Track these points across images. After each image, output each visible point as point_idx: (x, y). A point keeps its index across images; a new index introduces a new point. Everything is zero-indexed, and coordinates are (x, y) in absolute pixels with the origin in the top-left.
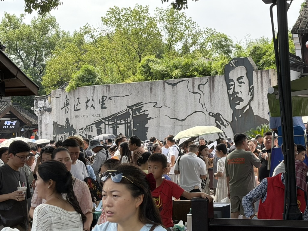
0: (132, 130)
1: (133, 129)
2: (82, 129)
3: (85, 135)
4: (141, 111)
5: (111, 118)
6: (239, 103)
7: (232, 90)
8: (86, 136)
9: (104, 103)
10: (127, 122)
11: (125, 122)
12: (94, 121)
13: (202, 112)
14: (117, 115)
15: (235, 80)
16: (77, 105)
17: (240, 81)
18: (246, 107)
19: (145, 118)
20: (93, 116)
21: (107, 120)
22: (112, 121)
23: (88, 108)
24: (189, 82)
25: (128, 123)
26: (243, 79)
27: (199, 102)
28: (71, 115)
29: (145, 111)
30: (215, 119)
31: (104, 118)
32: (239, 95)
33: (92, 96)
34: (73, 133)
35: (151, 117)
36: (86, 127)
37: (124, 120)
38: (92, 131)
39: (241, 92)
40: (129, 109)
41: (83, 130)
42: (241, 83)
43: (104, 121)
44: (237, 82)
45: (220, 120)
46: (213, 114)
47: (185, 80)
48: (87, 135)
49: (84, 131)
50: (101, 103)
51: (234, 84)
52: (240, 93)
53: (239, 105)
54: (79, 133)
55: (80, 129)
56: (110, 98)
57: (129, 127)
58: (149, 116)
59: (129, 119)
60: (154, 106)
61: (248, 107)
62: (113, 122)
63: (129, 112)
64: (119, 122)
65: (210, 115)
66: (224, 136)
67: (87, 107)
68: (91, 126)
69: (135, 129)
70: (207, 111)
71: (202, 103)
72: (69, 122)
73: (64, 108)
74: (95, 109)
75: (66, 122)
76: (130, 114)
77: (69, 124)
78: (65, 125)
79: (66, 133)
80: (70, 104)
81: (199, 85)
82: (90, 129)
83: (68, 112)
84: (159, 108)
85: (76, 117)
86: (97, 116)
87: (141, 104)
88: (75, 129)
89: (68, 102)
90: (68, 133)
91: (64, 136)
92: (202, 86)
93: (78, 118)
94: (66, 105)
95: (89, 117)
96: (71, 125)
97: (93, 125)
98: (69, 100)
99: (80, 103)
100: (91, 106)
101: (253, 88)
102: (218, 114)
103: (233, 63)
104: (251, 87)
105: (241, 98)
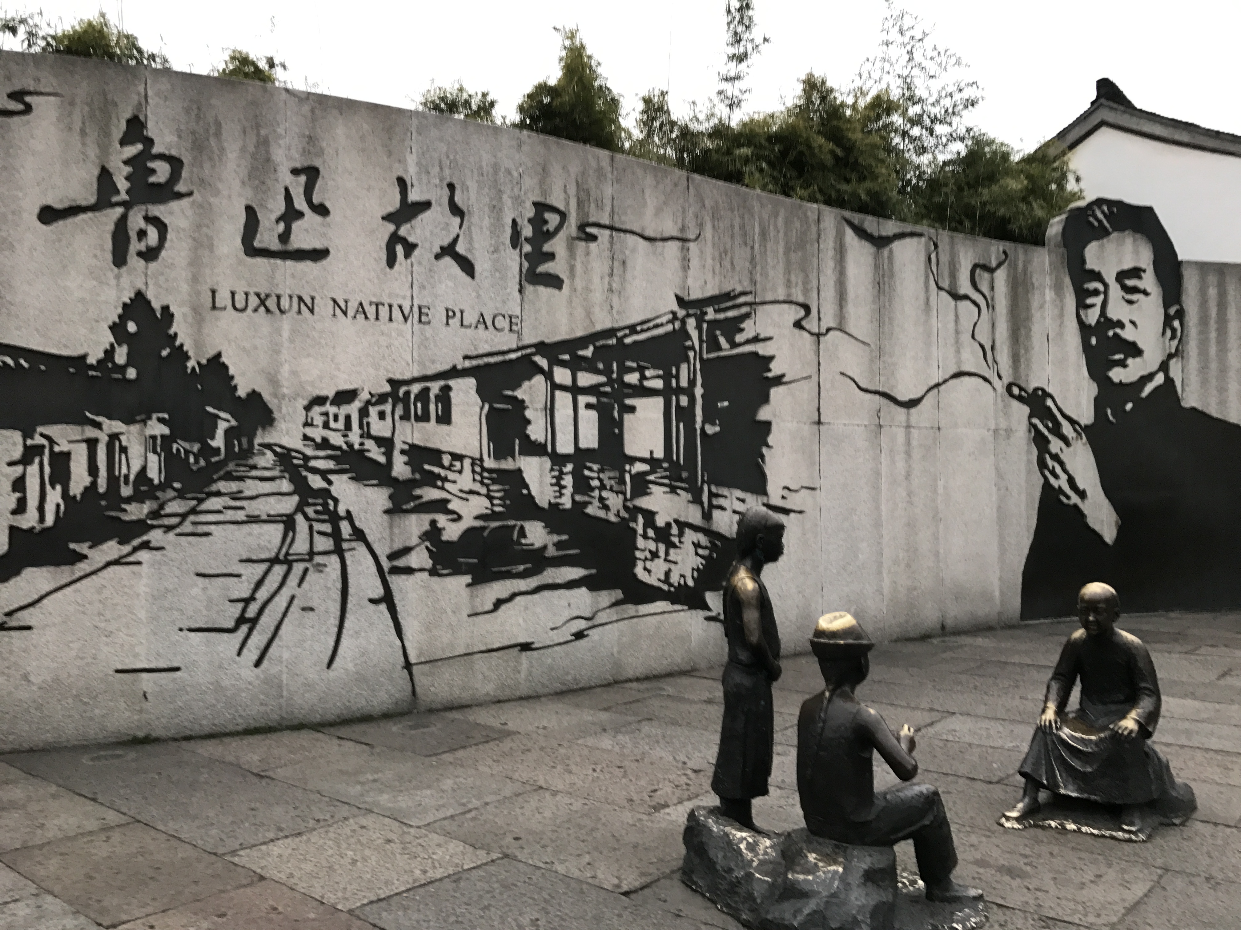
0: (699, 432)
1: (703, 429)
2: (345, 397)
3: (370, 444)
4: (739, 338)
5: (588, 352)
6: (1125, 359)
7: (1097, 311)
8: (389, 454)
9: (547, 248)
10: (674, 382)
11: (667, 384)
12: (466, 357)
13: (980, 381)
14: (626, 336)
15: (1110, 278)
17: (1130, 283)
18: (1150, 377)
20: (455, 322)
21: (566, 357)
22: (598, 372)
23: (407, 255)
24: (936, 246)
25: (679, 390)
26: (1140, 278)
27: (973, 336)
28: (195, 279)
29: (756, 339)
30: (1026, 410)
31: (541, 343)
32: (1128, 334)
33: (450, 186)
34: (222, 426)
35: (783, 376)
36: (387, 388)
37: (661, 372)
38: (445, 418)
39: (1133, 323)
40: (688, 315)
41: (357, 404)
42: (1135, 290)
43: (543, 362)
44: (1118, 286)
45: (1046, 415)
46: (1021, 389)
47: (920, 235)
48: (399, 445)
49: (364, 413)
50: (527, 248)
51: (1106, 293)
52: (1128, 325)
53: (1125, 366)
54: (306, 424)
55: (320, 400)
56: (590, 230)
57: (687, 415)
58: (776, 369)
59: (684, 367)
60: (798, 325)
61: (1160, 379)
62: (603, 379)
63: (683, 331)
64: (632, 378)
65: (1012, 395)
67: (399, 249)
68: (435, 386)
69: (711, 430)
70: (1000, 377)
71: (982, 342)
72: (172, 332)
73: (90, 214)
74: (477, 274)
75: (117, 329)
76: (689, 343)
77: (165, 353)
78: (101, 355)
79: (110, 418)
80: (196, 193)
81: (975, 266)
82: (432, 407)
83: (163, 253)
84: (818, 335)
85: (266, 307)
86: (489, 323)
87: (742, 300)
88: (254, 396)
89: (153, 171)
90: (144, 422)
91: (92, 444)
92: (986, 275)
93: (299, 312)
94: (124, 196)
95: (420, 321)
96: (199, 363)
97: (452, 383)
98: (175, 163)
99: (322, 210)
100: (439, 250)
101: (1180, 315)
102: (1040, 393)
103: (1100, 216)
104: (1172, 311)
105: (1134, 345)
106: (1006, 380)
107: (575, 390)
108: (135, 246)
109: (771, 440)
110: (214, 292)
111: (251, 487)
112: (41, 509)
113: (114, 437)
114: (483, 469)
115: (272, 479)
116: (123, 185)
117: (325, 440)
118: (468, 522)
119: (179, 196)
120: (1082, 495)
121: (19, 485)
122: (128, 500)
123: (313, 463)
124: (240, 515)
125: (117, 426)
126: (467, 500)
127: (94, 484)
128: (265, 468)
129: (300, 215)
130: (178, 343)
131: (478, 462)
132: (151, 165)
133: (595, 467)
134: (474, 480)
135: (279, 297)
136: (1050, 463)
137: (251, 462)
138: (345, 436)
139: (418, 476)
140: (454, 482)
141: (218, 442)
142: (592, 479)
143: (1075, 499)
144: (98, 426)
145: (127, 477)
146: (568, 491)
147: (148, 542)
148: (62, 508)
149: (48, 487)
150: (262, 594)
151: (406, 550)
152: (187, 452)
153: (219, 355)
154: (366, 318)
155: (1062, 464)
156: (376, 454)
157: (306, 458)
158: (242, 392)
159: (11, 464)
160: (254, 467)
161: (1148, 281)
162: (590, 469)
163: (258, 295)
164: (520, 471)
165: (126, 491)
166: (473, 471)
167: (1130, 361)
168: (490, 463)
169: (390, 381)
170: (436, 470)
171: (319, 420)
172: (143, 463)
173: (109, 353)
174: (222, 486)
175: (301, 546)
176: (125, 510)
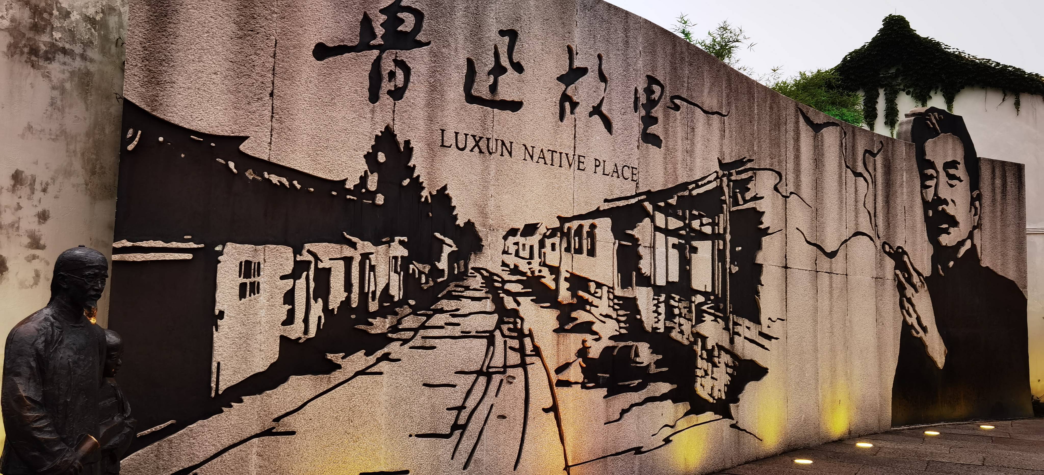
1: (730, 268)
2: (530, 229)
3: (545, 272)
4: (747, 196)
5: (673, 201)
6: (947, 229)
7: (932, 189)
8: (556, 280)
9: (653, 113)
10: (716, 229)
11: (713, 230)
12: (606, 201)
14: (693, 189)
15: (940, 168)
16: (499, 70)
17: (952, 171)
18: (963, 242)
20: (599, 169)
22: (679, 218)
23: (572, 111)
24: (845, 134)
26: (957, 168)
29: (755, 198)
30: (893, 263)
31: (649, 191)
32: (950, 209)
33: (600, 57)
34: (447, 250)
36: (557, 224)
38: (592, 253)
39: (953, 201)
40: (724, 175)
41: (537, 237)
42: (954, 177)
43: (650, 208)
44: (944, 173)
45: (904, 267)
47: (837, 125)
48: (564, 274)
49: (542, 244)
50: (643, 112)
51: (937, 178)
52: (950, 203)
53: (949, 233)
54: (505, 252)
55: (513, 232)
56: (677, 101)
57: (721, 256)
58: (765, 222)
61: (968, 245)
62: (682, 224)
65: (885, 252)
66: (914, 316)
67: (567, 105)
68: (586, 224)
69: (734, 269)
71: (869, 210)
72: (411, 164)
73: (353, 54)
74: (614, 132)
75: (370, 158)
76: (723, 198)
77: (406, 182)
78: (358, 182)
79: (363, 240)
80: (432, 43)
81: (866, 151)
82: (585, 242)
83: (407, 94)
84: (786, 197)
85: (479, 148)
86: (620, 172)
87: (749, 165)
88: (470, 224)
89: (402, 21)
90: (388, 243)
91: (348, 261)
92: (872, 159)
93: (502, 155)
94: (379, 41)
95: (579, 169)
96: (430, 193)
97: (597, 221)
98: (419, 15)
99: (519, 68)
100: (592, 109)
101: (979, 197)
102: (901, 250)
103: (934, 121)
104: (975, 193)
105: (953, 217)
106: (883, 240)
107: (667, 232)
108: (387, 86)
109: (763, 278)
110: (443, 131)
111: (467, 306)
112: (306, 321)
113: (365, 256)
114: (615, 297)
115: (479, 299)
116: (380, 31)
117: (516, 266)
118: (606, 342)
119: (420, 44)
120: (925, 329)
121: (289, 297)
122: (374, 315)
123: (508, 286)
124: (457, 331)
125: (367, 246)
126: (604, 322)
127: (348, 298)
128: (475, 290)
129: (504, 70)
130: (415, 175)
131: (611, 289)
132: (400, 15)
133: (677, 297)
134: (609, 306)
135: (488, 139)
136: (907, 305)
137: (466, 283)
138: (529, 263)
139: (575, 301)
140: (597, 307)
141: (443, 265)
142: (675, 307)
143: (921, 334)
144: (353, 245)
145: (374, 293)
146: (662, 317)
147: (389, 354)
148: (323, 321)
149: (312, 301)
150: (470, 404)
151: (567, 366)
152: (421, 273)
153: (445, 188)
154: (545, 163)
155: (913, 305)
156: (549, 281)
157: (504, 282)
158: (461, 222)
159: (283, 278)
160: (467, 288)
161: (961, 172)
162: (673, 298)
163: (474, 136)
164: (635, 299)
165: (373, 306)
166: (609, 299)
167: (952, 230)
168: (619, 292)
169: (559, 218)
170: (586, 296)
171: (512, 249)
172: (387, 281)
173: (363, 179)
174: (445, 304)
175: (498, 361)
176: (371, 324)
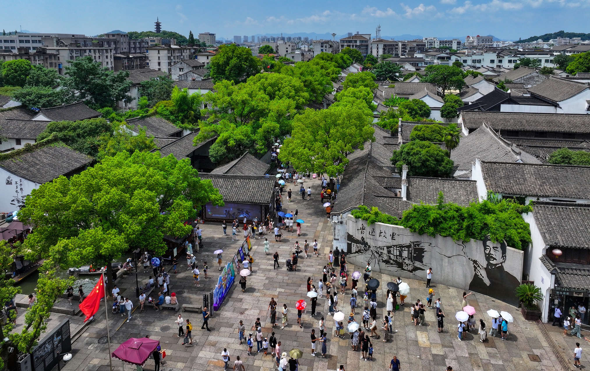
0: (413, 255)
5: (398, 246)
7: (488, 251)
12: (386, 245)
13: (464, 256)
14: (403, 245)
15: (491, 247)
16: (372, 232)
17: (495, 248)
18: (498, 264)
19: (422, 251)
20: (384, 242)
21: (395, 246)
25: (410, 251)
26: (497, 248)
27: (462, 250)
28: (366, 236)
29: (422, 246)
30: (473, 262)
32: (494, 256)
34: (367, 247)
35: (427, 251)
37: (407, 249)
38: (384, 250)
42: (496, 250)
44: (493, 248)
45: (477, 264)
46: (472, 259)
51: (490, 249)
53: (493, 261)
55: (374, 246)
56: (399, 235)
59: (411, 248)
60: (429, 245)
62: (400, 249)
63: (411, 245)
64: (404, 249)
65: (470, 259)
66: (480, 273)
67: (380, 235)
70: (467, 257)
72: (364, 239)
74: (387, 238)
83: (364, 234)
84: (433, 247)
86: (388, 242)
87: (420, 242)
97: (384, 247)
100: (384, 236)
101: (505, 256)
102: (476, 261)
105: (495, 258)
107: (396, 249)
109: (424, 257)
119: (365, 230)
120: (483, 277)
122: (362, 251)
126: (385, 257)
127: (360, 249)
131: (386, 254)
132: (363, 227)
136: (477, 271)
143: (481, 277)
146: (395, 258)
147: (363, 254)
151: (380, 260)
153: (367, 242)
154: (378, 241)
155: (479, 271)
159: (356, 246)
161: (499, 249)
162: (398, 257)
164: (390, 256)
170: (383, 254)
175: (372, 257)
